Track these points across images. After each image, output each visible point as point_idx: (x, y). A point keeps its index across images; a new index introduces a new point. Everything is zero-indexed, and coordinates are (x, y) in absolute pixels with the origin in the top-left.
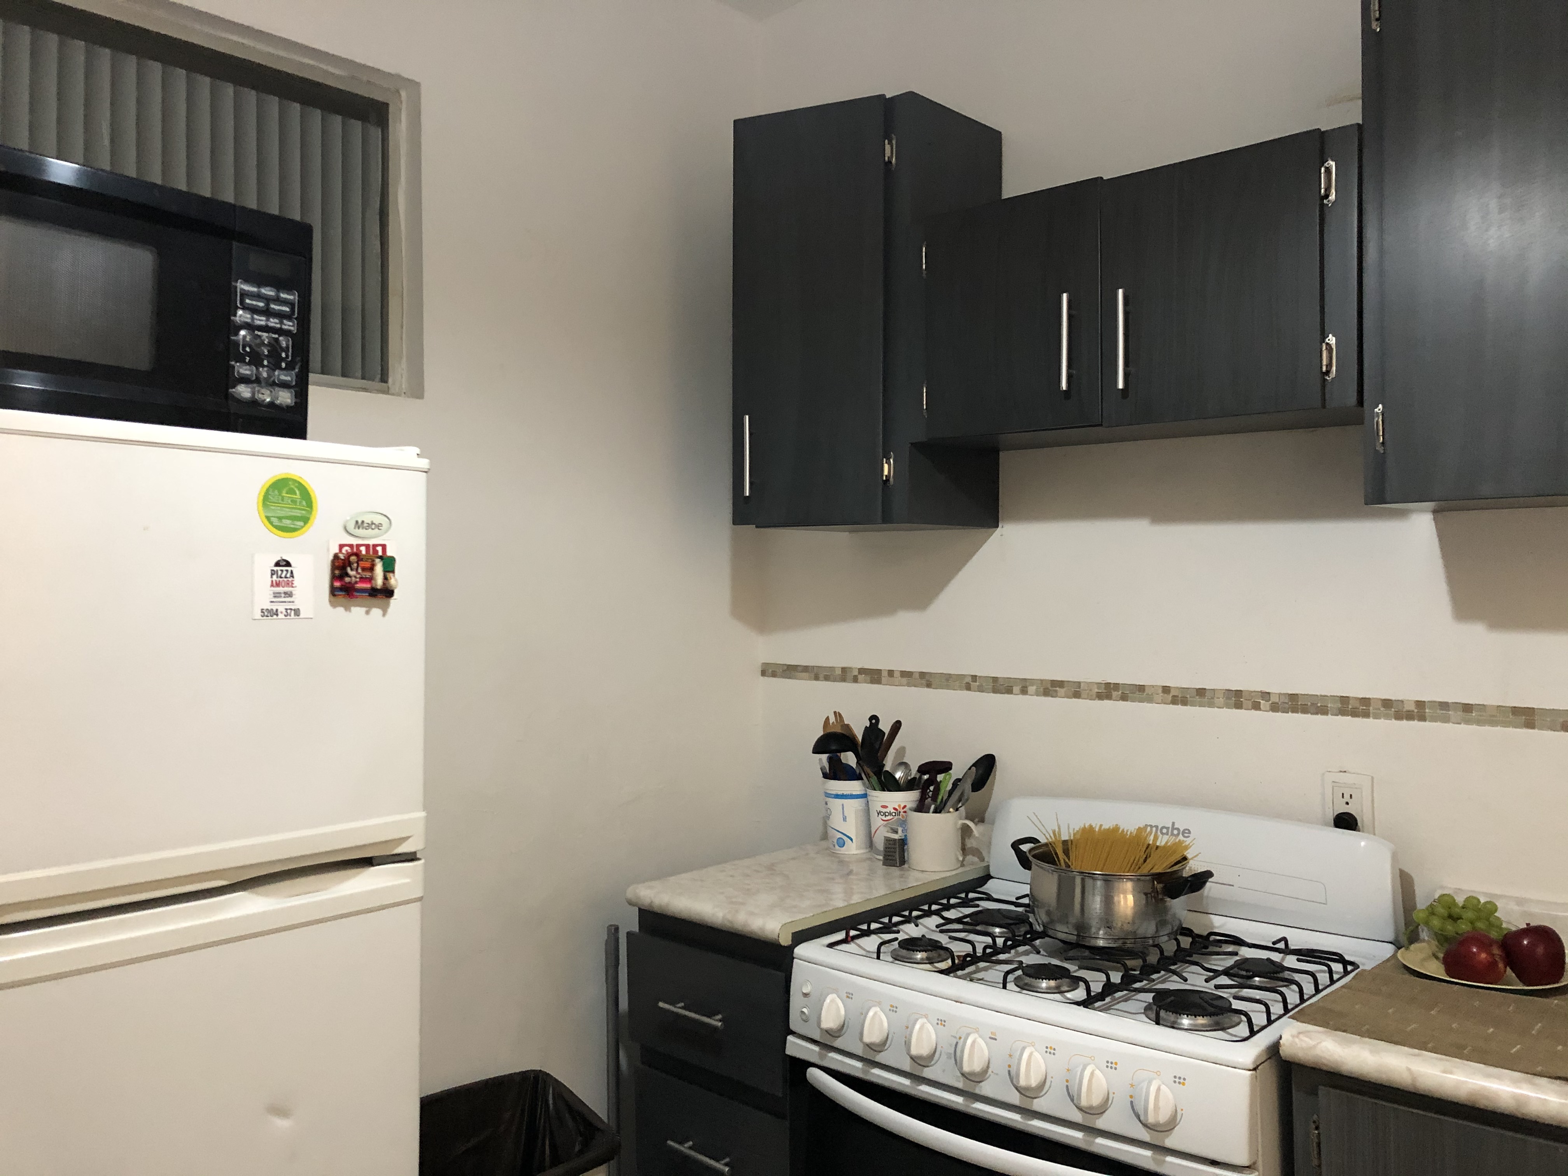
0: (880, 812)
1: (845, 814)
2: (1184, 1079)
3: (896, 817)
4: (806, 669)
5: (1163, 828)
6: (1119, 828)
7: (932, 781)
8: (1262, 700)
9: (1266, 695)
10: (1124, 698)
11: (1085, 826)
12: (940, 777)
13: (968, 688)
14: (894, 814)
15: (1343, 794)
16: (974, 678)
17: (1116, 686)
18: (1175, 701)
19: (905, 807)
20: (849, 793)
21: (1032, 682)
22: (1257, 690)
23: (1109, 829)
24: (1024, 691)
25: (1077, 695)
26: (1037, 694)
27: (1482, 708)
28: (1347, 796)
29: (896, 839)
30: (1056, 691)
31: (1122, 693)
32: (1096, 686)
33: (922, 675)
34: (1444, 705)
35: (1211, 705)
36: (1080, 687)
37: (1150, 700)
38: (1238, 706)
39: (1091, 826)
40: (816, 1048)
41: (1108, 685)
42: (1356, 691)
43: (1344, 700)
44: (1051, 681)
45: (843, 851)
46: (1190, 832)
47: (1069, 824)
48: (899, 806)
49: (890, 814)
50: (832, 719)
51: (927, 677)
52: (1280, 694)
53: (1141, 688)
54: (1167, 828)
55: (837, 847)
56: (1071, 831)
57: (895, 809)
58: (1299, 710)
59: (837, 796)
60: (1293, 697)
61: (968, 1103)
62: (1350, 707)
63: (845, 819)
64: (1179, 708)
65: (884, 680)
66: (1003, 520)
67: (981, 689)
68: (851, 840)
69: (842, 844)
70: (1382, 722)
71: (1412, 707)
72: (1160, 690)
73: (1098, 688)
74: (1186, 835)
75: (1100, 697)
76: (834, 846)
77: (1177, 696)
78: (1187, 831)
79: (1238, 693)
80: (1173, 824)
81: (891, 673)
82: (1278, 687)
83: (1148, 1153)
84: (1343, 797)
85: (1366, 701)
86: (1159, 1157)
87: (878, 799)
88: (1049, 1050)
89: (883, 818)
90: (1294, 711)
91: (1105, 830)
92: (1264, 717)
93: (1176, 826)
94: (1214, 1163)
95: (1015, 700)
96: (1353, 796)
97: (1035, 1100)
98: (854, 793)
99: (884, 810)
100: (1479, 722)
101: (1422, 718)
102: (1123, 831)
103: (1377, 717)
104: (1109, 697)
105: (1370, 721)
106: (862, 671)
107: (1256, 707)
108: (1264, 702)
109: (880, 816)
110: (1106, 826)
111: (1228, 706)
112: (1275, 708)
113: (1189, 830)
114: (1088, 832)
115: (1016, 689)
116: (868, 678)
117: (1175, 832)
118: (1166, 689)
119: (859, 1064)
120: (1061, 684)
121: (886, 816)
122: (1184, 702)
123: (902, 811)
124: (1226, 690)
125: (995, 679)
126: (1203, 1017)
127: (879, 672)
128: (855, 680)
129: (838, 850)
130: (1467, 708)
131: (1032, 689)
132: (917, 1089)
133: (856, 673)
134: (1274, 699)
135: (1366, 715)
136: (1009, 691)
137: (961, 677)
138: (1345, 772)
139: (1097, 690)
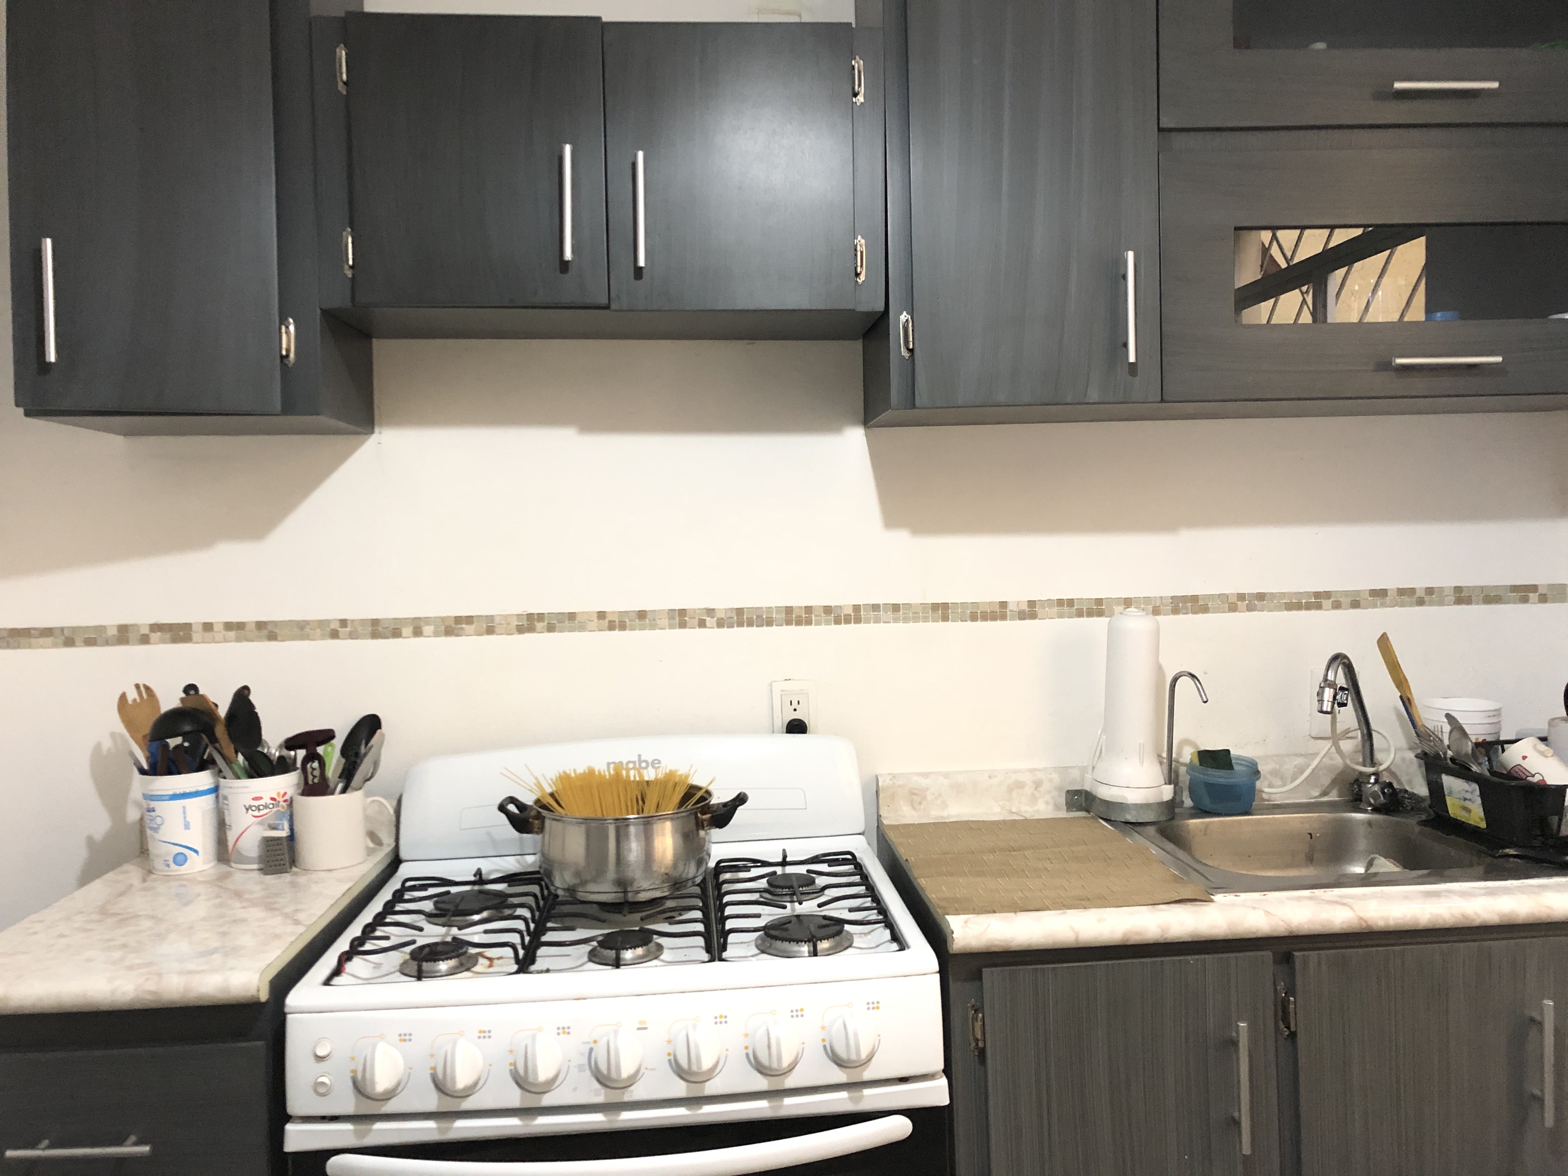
0: (250, 807)
1: (188, 819)
2: (878, 1003)
3: (275, 809)
4: (47, 632)
5: (629, 762)
6: (594, 771)
7: (312, 756)
8: (708, 617)
9: (710, 612)
10: (551, 628)
11: (560, 774)
12: (320, 750)
13: (335, 635)
14: (271, 806)
15: (791, 702)
16: (344, 623)
17: (541, 617)
18: (611, 627)
19: (285, 794)
20: (194, 790)
21: (427, 620)
22: (701, 607)
23: (585, 773)
24: (418, 632)
25: (490, 631)
26: (436, 634)
27: (908, 606)
28: (795, 703)
29: (282, 837)
30: (462, 629)
31: (548, 623)
32: (515, 618)
33: (260, 625)
34: (876, 607)
35: (653, 627)
36: (493, 622)
37: (582, 628)
38: (683, 625)
39: (565, 772)
40: (348, 1127)
41: (530, 616)
42: (798, 601)
43: (789, 610)
44: (455, 617)
45: (184, 869)
46: (659, 762)
47: (543, 774)
48: (278, 794)
49: (266, 807)
50: (132, 695)
51: (270, 628)
52: (726, 610)
53: (572, 616)
54: (634, 762)
55: (173, 866)
56: (550, 782)
57: (273, 799)
58: (745, 624)
59: (175, 797)
60: (740, 611)
61: (612, 1117)
62: (794, 616)
63: (187, 826)
64: (616, 633)
65: (195, 636)
66: (381, 425)
67: (353, 636)
68: (196, 851)
69: (180, 859)
70: (823, 627)
71: (850, 611)
72: (595, 618)
73: (518, 620)
74: (657, 765)
75: (521, 630)
76: (168, 866)
77: (614, 621)
78: (656, 762)
79: (682, 612)
80: (640, 756)
81: (208, 627)
82: (724, 602)
83: (843, 1095)
84: (791, 704)
85: (809, 609)
86: (856, 1094)
87: (246, 790)
88: (718, 1020)
89: (256, 813)
90: (740, 624)
91: (581, 775)
92: (712, 634)
93: (643, 758)
94: (904, 1080)
95: (408, 644)
96: (800, 702)
97: (708, 1083)
98: (201, 789)
99: (257, 803)
100: (906, 620)
101: (858, 620)
102: (599, 772)
103: (818, 623)
104: (531, 629)
105: (812, 627)
106: (156, 627)
107: (702, 624)
108: (709, 618)
109: (250, 811)
110: (580, 770)
111: (671, 627)
112: (720, 624)
113: (656, 760)
114: (564, 779)
115: (407, 631)
116: (168, 636)
117: (644, 765)
118: (601, 615)
119: (431, 1124)
120: (469, 620)
121: (259, 810)
122: (623, 627)
123: (281, 800)
124: (669, 610)
125: (375, 622)
126: (828, 940)
127: (187, 627)
128: (145, 640)
129: (176, 870)
130: (896, 608)
131: (428, 629)
132: (533, 1125)
133: (146, 631)
134: (720, 615)
135: (809, 622)
136: (396, 633)
137: (322, 624)
138: (790, 680)
139: (516, 623)
